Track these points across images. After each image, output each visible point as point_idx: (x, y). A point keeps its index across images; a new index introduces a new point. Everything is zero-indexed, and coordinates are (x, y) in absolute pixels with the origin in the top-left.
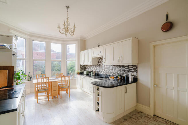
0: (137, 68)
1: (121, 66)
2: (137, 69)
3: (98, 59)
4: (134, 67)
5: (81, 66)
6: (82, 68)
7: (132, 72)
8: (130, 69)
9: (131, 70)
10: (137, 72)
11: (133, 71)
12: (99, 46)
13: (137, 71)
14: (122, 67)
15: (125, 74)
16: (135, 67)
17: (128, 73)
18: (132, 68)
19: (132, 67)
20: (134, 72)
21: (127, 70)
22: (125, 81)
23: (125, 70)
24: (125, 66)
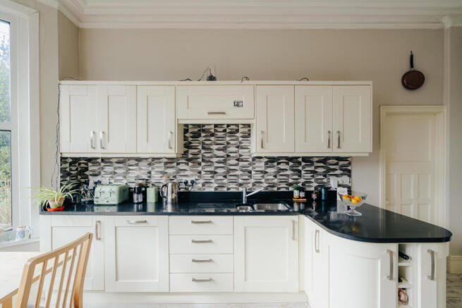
0: (350, 164)
1: (300, 160)
2: (349, 168)
3: (186, 131)
4: (341, 163)
5: (63, 160)
6: (69, 174)
7: (337, 175)
8: (332, 167)
9: (335, 170)
10: (350, 176)
11: (338, 172)
12: (212, 78)
13: (349, 173)
14: (303, 164)
15: (315, 184)
16: (346, 163)
17: (325, 180)
18: (337, 164)
19: (335, 161)
20: (342, 175)
21: (321, 170)
22: (323, 203)
23: (314, 172)
24: (316, 159)
